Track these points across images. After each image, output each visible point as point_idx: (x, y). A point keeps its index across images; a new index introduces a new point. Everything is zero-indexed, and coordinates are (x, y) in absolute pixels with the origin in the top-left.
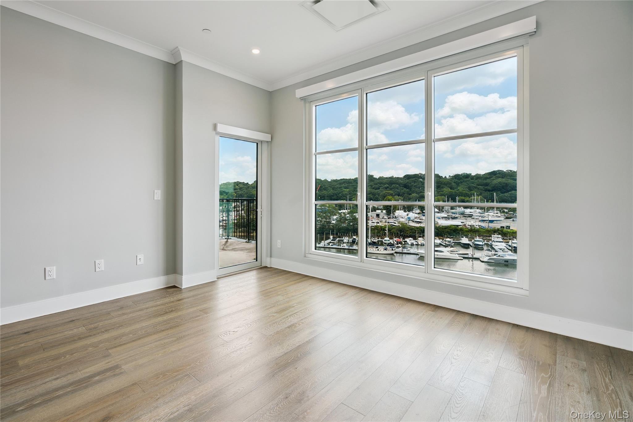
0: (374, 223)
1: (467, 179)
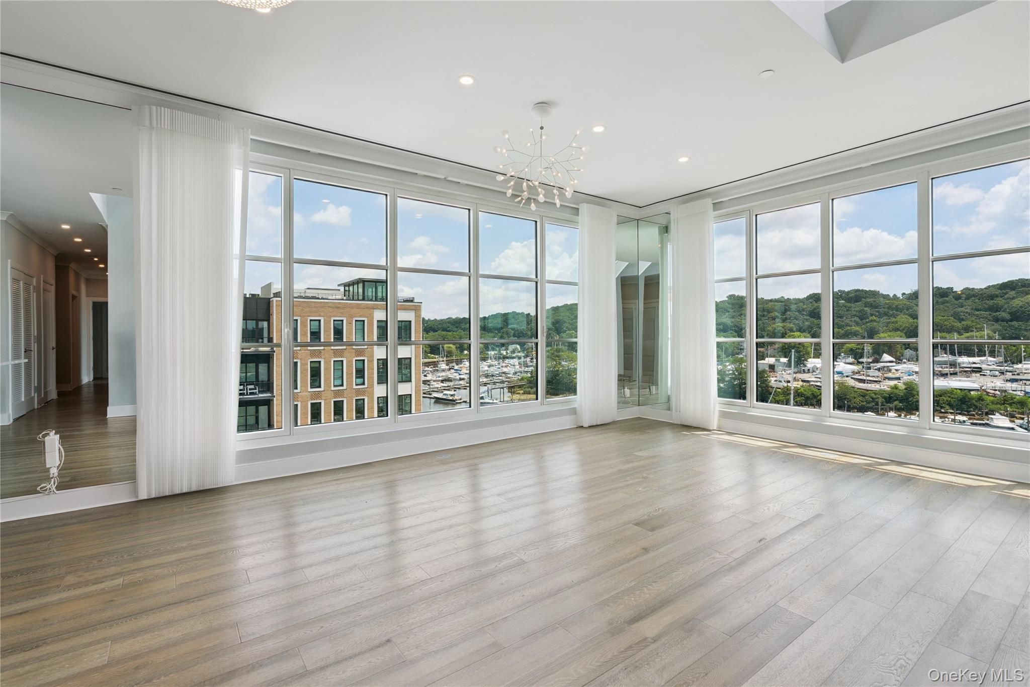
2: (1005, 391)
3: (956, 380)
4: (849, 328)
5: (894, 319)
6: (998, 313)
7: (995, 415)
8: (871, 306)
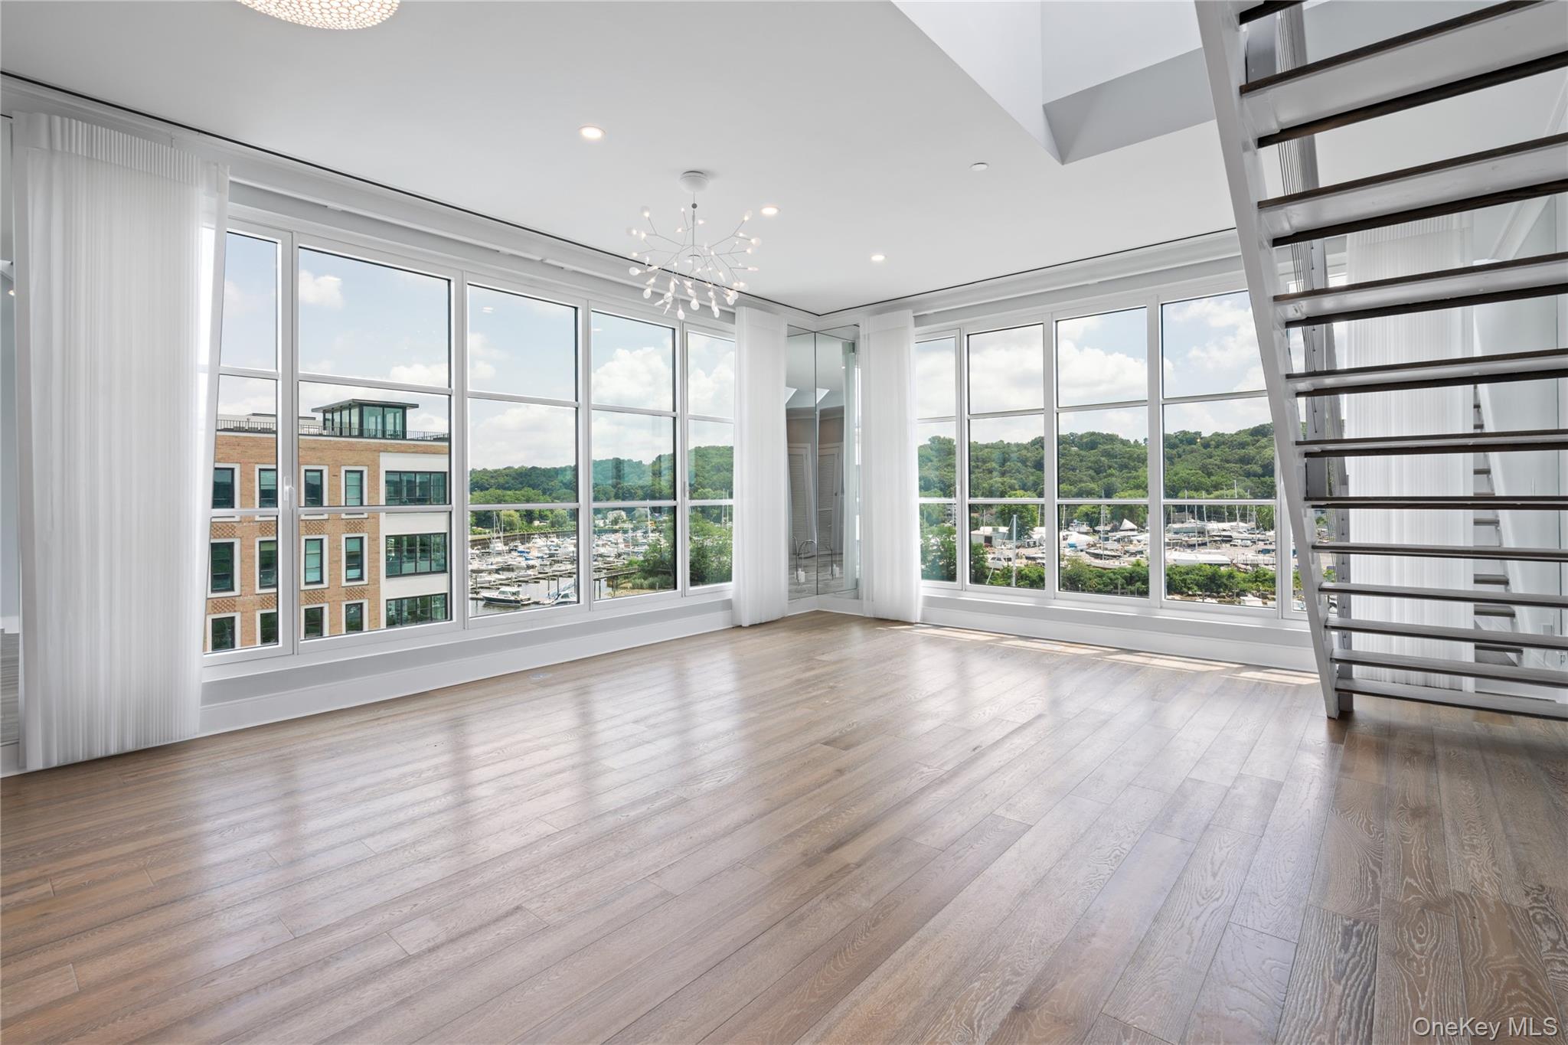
0: (999, 559)
1: (1193, 446)
2: (1257, 565)
3: (1206, 553)
4: (1083, 485)
5: (1134, 474)
6: (1249, 466)
7: (1247, 596)
8: (1107, 454)
